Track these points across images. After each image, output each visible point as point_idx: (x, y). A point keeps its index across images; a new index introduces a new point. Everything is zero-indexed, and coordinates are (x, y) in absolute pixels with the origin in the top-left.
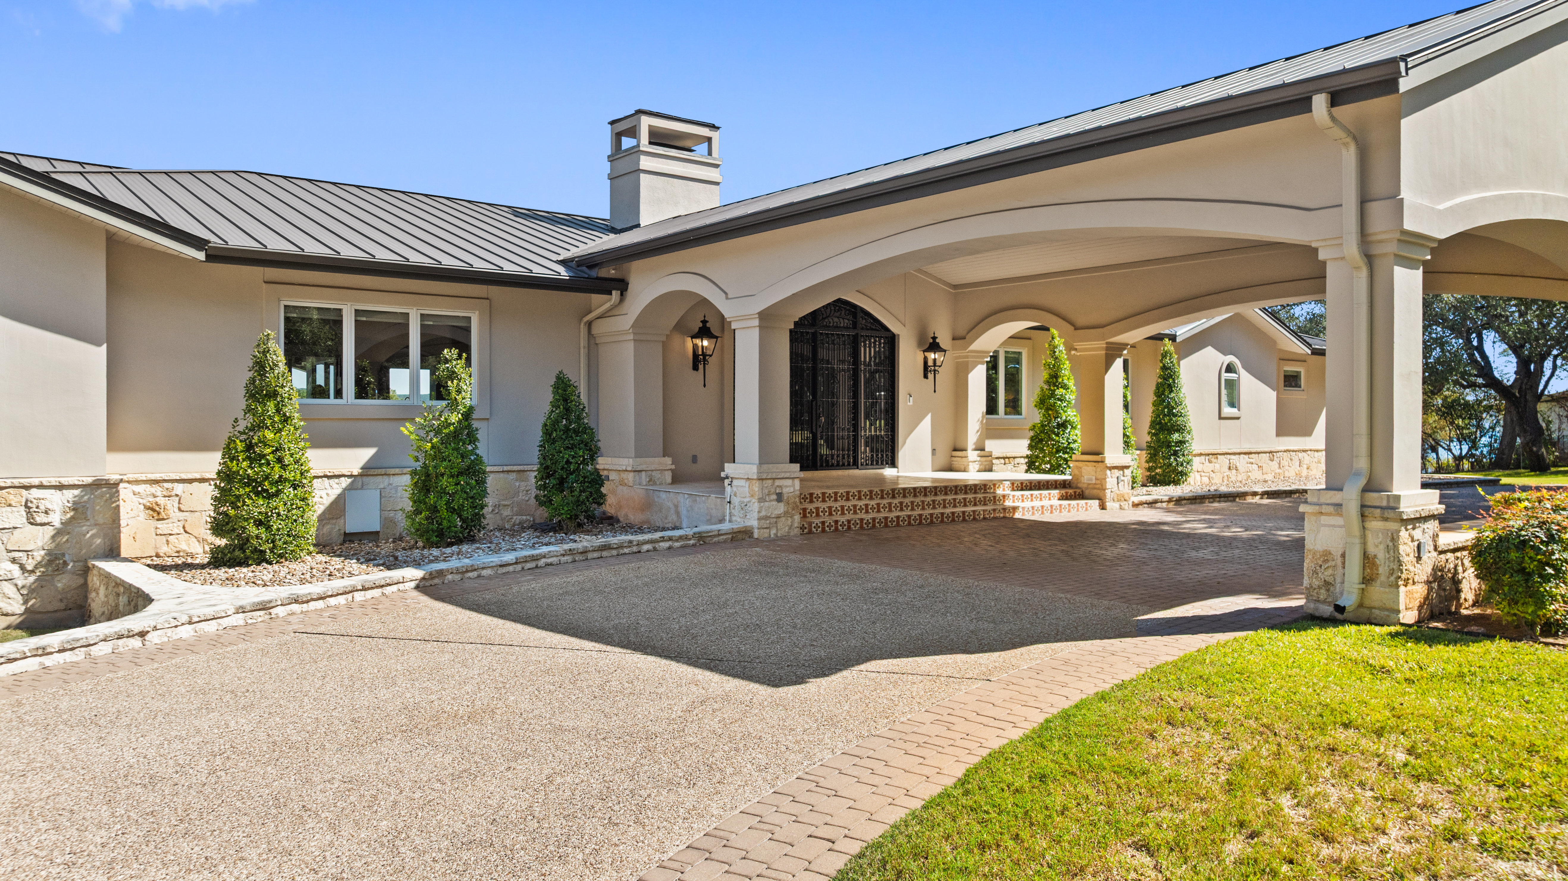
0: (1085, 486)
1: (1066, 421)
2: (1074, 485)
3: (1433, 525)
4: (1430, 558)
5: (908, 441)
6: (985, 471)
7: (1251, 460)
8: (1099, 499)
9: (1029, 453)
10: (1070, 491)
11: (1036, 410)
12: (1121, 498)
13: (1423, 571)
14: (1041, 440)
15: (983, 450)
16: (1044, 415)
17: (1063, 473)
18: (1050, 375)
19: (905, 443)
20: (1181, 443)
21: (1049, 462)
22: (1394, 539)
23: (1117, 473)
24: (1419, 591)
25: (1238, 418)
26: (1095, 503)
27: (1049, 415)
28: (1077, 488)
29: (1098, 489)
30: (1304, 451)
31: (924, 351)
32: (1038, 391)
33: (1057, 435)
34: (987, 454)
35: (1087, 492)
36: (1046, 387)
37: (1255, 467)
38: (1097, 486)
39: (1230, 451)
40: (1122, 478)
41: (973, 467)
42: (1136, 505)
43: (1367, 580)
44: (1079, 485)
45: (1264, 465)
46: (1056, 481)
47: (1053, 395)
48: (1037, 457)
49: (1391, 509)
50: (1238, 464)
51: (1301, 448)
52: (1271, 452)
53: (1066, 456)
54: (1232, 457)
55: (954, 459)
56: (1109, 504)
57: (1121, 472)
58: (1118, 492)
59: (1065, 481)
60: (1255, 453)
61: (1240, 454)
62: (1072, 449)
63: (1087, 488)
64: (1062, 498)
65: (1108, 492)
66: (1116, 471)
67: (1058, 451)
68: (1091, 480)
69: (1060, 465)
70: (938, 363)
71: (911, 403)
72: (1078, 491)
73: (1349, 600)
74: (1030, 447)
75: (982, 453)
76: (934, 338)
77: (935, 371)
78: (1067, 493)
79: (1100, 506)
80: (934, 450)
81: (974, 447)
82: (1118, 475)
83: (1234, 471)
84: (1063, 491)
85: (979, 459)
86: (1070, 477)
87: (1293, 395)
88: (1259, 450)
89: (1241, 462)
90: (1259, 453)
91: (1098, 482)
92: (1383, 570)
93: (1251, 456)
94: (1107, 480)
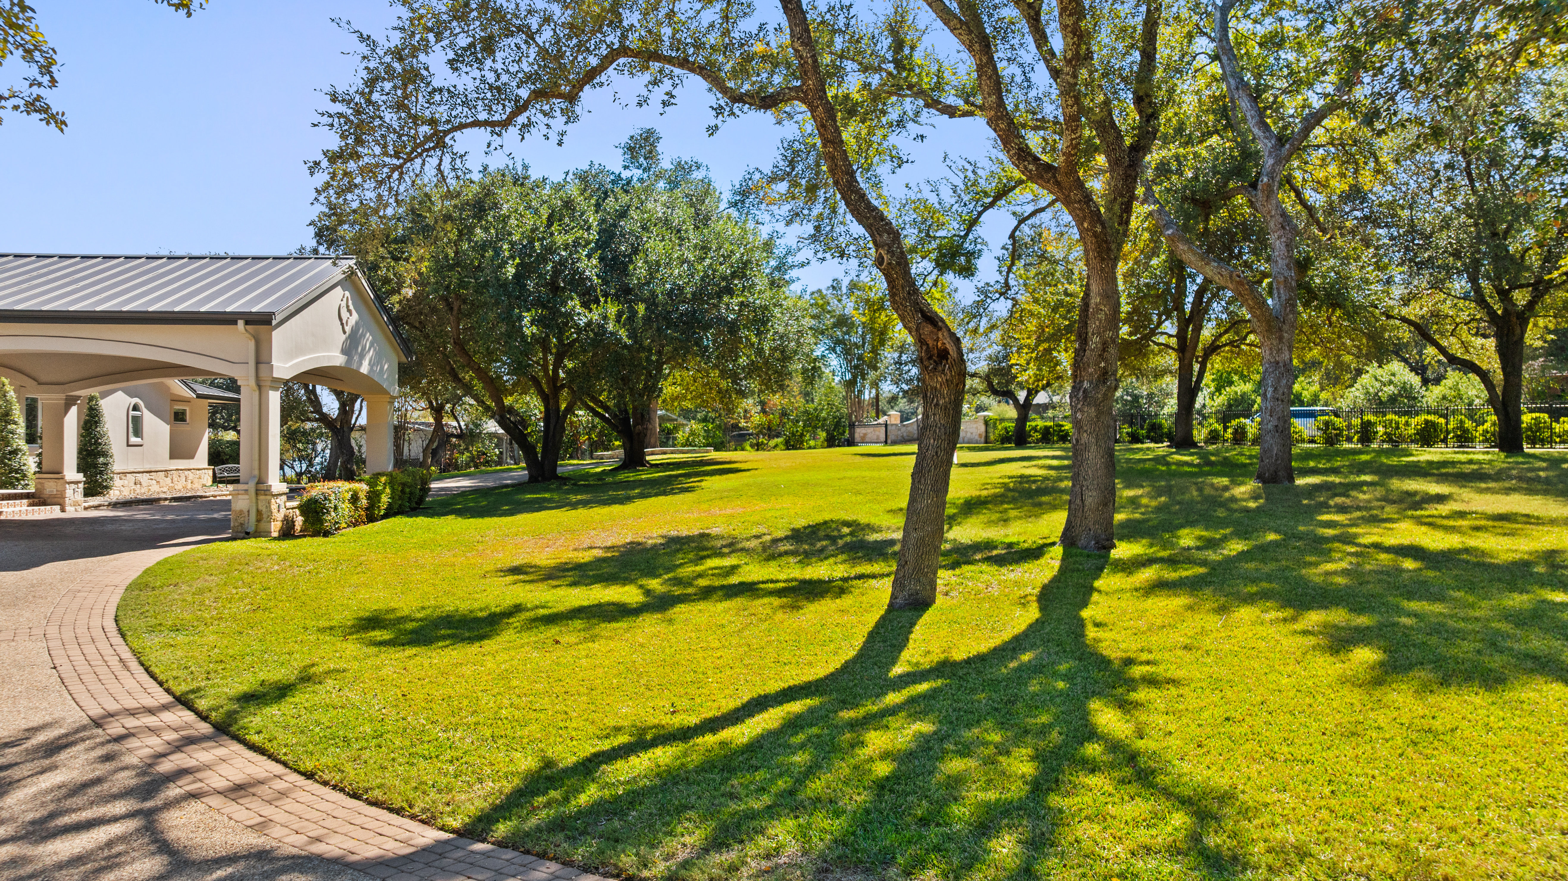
0: (45, 496)
2: (36, 496)
3: (284, 498)
4: (283, 511)
7: (152, 477)
8: (60, 504)
10: (36, 500)
12: (76, 504)
13: (280, 516)
17: (24, 488)
20: (105, 464)
22: (269, 503)
23: (73, 486)
24: (279, 524)
25: (141, 445)
26: (57, 508)
28: (39, 498)
29: (59, 498)
30: (190, 469)
33: (10, 460)
35: (49, 501)
37: (154, 481)
38: (58, 496)
39: (132, 471)
40: (76, 490)
42: (86, 509)
43: (259, 521)
44: (40, 496)
45: (162, 480)
46: (21, 494)
49: (267, 491)
50: (142, 480)
51: (187, 468)
52: (166, 471)
54: (138, 475)
56: (68, 508)
57: (77, 486)
58: (73, 499)
59: (28, 493)
60: (154, 471)
61: (143, 472)
63: (48, 498)
64: (30, 505)
65: (66, 499)
66: (73, 484)
67: (10, 473)
68: (53, 492)
72: (41, 500)
73: (251, 529)
78: (33, 501)
79: (61, 508)
82: (74, 488)
83: (140, 486)
84: (30, 500)
86: (31, 491)
87: (181, 426)
88: (160, 469)
89: (144, 478)
90: (157, 471)
91: (58, 493)
92: (265, 516)
93: (152, 474)
94: (65, 491)
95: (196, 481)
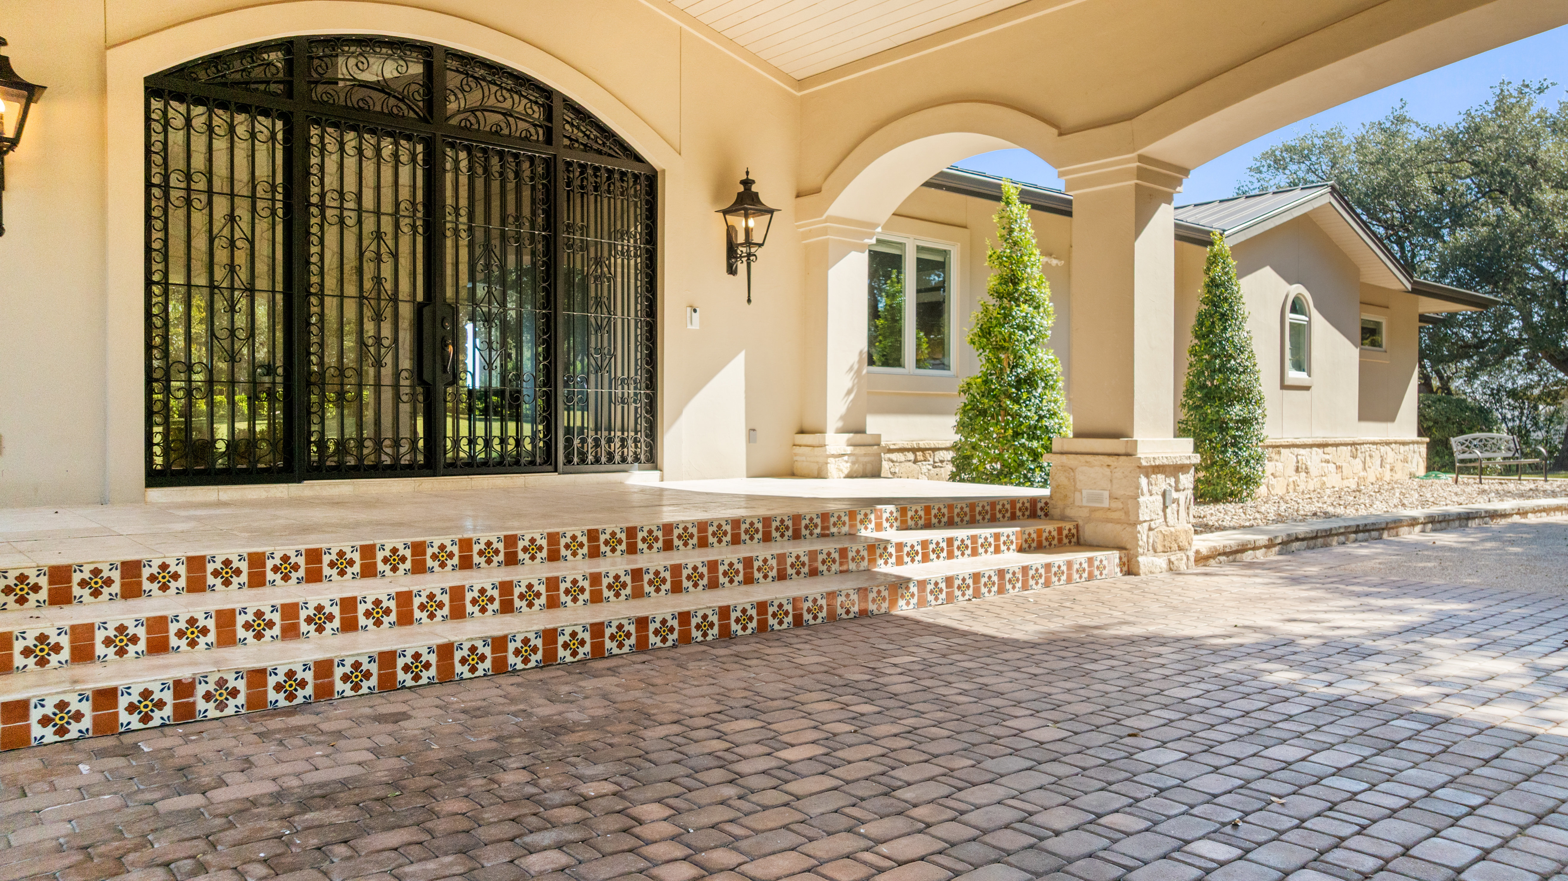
0: (1084, 513)
1: (1032, 373)
2: (1056, 512)
5: (688, 411)
6: (864, 476)
7: (1327, 457)
8: (1120, 548)
9: (957, 437)
10: (1049, 527)
11: (973, 350)
14: (983, 413)
15: (862, 431)
16: (988, 360)
17: (1028, 481)
18: (1002, 277)
19: (678, 414)
20: (1245, 422)
21: (998, 458)
23: (1162, 482)
25: (1307, 388)
26: (1111, 559)
27: (1000, 361)
28: (1063, 518)
29: (1118, 522)
30: (1388, 443)
31: (725, 212)
32: (976, 313)
33: (1016, 401)
34: (869, 440)
35: (1089, 532)
36: (992, 301)
37: (1332, 467)
38: (1115, 515)
39: (1297, 442)
40: (1175, 495)
41: (838, 468)
44: (1069, 512)
45: (1344, 465)
46: (1013, 501)
47: (1007, 316)
48: (974, 447)
50: (1309, 463)
51: (1384, 439)
52: (1353, 444)
53: (1035, 444)
54: (1301, 451)
55: (797, 450)
56: (1145, 561)
57: (1172, 481)
58: (1164, 528)
59: (1034, 501)
60: (1332, 445)
61: (1311, 446)
62: (1047, 430)
63: (1089, 520)
64: (1028, 548)
65: (1143, 529)
66: (1161, 477)
67: (1017, 435)
68: (1099, 499)
69: (1021, 464)
70: (757, 238)
71: (696, 326)
72: (1067, 526)
74: (961, 427)
75: (859, 438)
76: (747, 183)
77: (749, 255)
78: (1039, 533)
79: (1122, 564)
80: (751, 431)
81: (840, 424)
82: (1164, 486)
83: (1303, 475)
84: (1032, 528)
85: (849, 450)
86: (1046, 492)
87: (1377, 357)
88: (1338, 440)
89: (1313, 461)
90: (1337, 445)
91: (1118, 505)
93: (1327, 450)
94: (1141, 499)
95: (1399, 466)
